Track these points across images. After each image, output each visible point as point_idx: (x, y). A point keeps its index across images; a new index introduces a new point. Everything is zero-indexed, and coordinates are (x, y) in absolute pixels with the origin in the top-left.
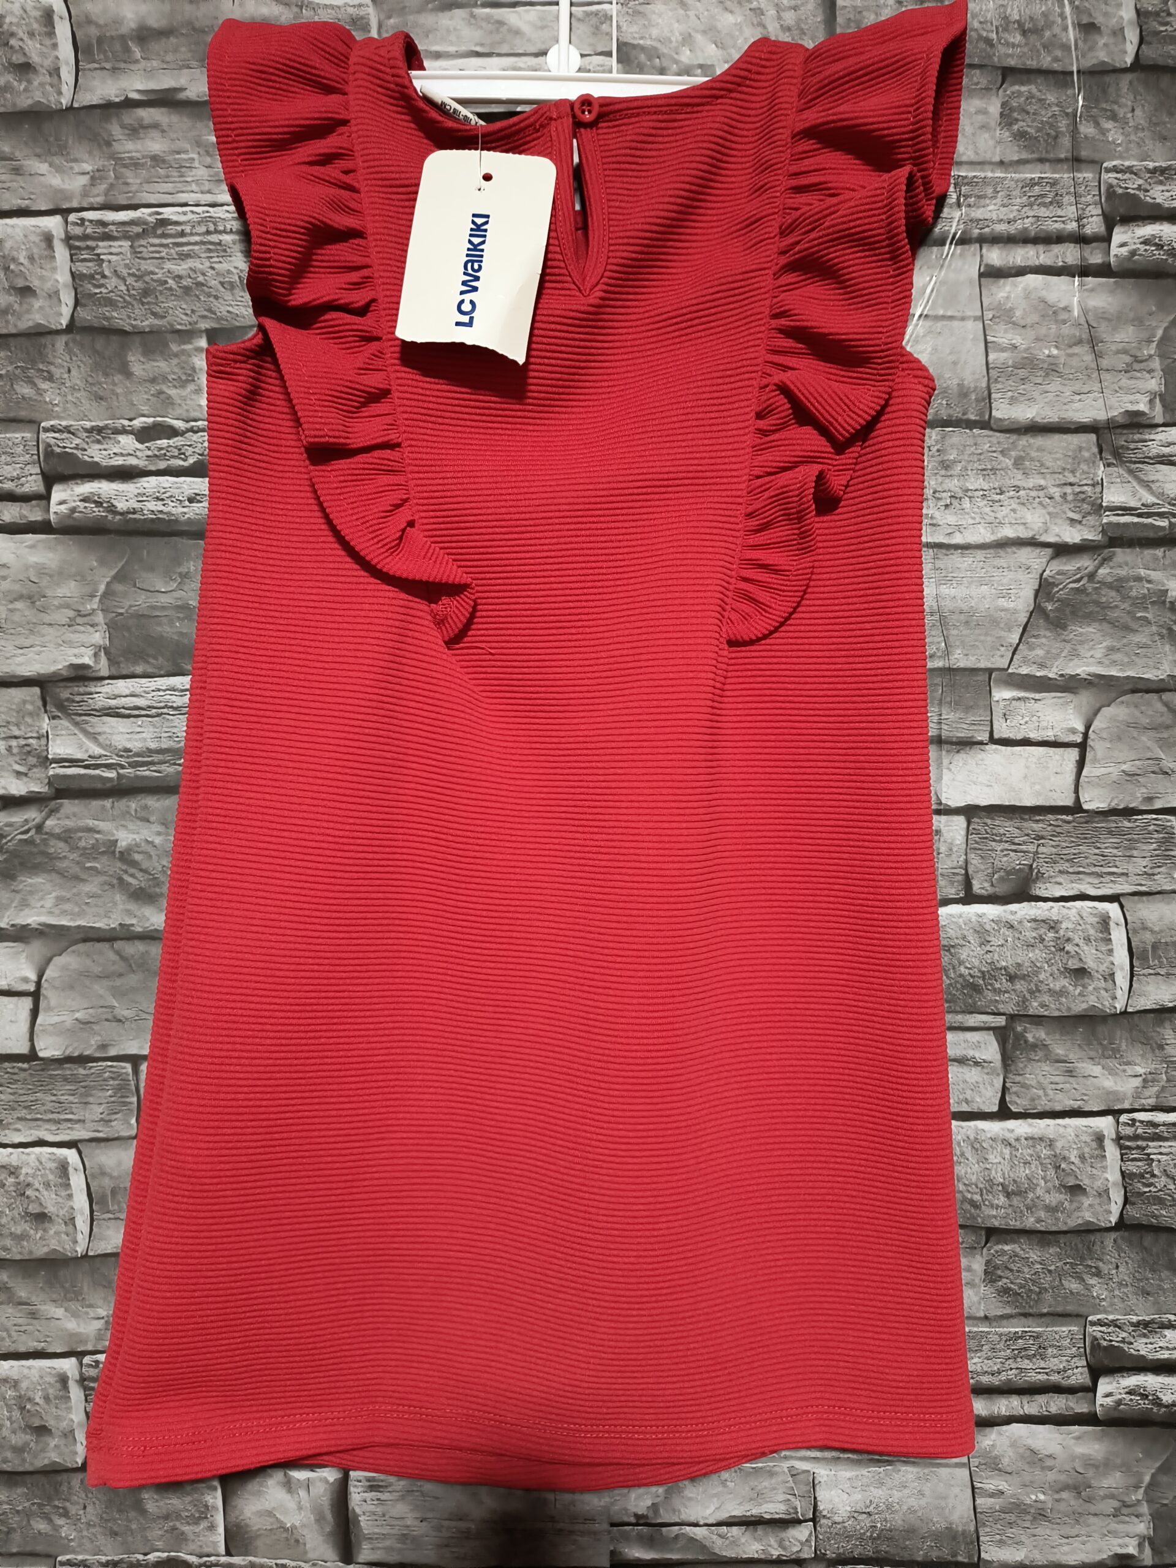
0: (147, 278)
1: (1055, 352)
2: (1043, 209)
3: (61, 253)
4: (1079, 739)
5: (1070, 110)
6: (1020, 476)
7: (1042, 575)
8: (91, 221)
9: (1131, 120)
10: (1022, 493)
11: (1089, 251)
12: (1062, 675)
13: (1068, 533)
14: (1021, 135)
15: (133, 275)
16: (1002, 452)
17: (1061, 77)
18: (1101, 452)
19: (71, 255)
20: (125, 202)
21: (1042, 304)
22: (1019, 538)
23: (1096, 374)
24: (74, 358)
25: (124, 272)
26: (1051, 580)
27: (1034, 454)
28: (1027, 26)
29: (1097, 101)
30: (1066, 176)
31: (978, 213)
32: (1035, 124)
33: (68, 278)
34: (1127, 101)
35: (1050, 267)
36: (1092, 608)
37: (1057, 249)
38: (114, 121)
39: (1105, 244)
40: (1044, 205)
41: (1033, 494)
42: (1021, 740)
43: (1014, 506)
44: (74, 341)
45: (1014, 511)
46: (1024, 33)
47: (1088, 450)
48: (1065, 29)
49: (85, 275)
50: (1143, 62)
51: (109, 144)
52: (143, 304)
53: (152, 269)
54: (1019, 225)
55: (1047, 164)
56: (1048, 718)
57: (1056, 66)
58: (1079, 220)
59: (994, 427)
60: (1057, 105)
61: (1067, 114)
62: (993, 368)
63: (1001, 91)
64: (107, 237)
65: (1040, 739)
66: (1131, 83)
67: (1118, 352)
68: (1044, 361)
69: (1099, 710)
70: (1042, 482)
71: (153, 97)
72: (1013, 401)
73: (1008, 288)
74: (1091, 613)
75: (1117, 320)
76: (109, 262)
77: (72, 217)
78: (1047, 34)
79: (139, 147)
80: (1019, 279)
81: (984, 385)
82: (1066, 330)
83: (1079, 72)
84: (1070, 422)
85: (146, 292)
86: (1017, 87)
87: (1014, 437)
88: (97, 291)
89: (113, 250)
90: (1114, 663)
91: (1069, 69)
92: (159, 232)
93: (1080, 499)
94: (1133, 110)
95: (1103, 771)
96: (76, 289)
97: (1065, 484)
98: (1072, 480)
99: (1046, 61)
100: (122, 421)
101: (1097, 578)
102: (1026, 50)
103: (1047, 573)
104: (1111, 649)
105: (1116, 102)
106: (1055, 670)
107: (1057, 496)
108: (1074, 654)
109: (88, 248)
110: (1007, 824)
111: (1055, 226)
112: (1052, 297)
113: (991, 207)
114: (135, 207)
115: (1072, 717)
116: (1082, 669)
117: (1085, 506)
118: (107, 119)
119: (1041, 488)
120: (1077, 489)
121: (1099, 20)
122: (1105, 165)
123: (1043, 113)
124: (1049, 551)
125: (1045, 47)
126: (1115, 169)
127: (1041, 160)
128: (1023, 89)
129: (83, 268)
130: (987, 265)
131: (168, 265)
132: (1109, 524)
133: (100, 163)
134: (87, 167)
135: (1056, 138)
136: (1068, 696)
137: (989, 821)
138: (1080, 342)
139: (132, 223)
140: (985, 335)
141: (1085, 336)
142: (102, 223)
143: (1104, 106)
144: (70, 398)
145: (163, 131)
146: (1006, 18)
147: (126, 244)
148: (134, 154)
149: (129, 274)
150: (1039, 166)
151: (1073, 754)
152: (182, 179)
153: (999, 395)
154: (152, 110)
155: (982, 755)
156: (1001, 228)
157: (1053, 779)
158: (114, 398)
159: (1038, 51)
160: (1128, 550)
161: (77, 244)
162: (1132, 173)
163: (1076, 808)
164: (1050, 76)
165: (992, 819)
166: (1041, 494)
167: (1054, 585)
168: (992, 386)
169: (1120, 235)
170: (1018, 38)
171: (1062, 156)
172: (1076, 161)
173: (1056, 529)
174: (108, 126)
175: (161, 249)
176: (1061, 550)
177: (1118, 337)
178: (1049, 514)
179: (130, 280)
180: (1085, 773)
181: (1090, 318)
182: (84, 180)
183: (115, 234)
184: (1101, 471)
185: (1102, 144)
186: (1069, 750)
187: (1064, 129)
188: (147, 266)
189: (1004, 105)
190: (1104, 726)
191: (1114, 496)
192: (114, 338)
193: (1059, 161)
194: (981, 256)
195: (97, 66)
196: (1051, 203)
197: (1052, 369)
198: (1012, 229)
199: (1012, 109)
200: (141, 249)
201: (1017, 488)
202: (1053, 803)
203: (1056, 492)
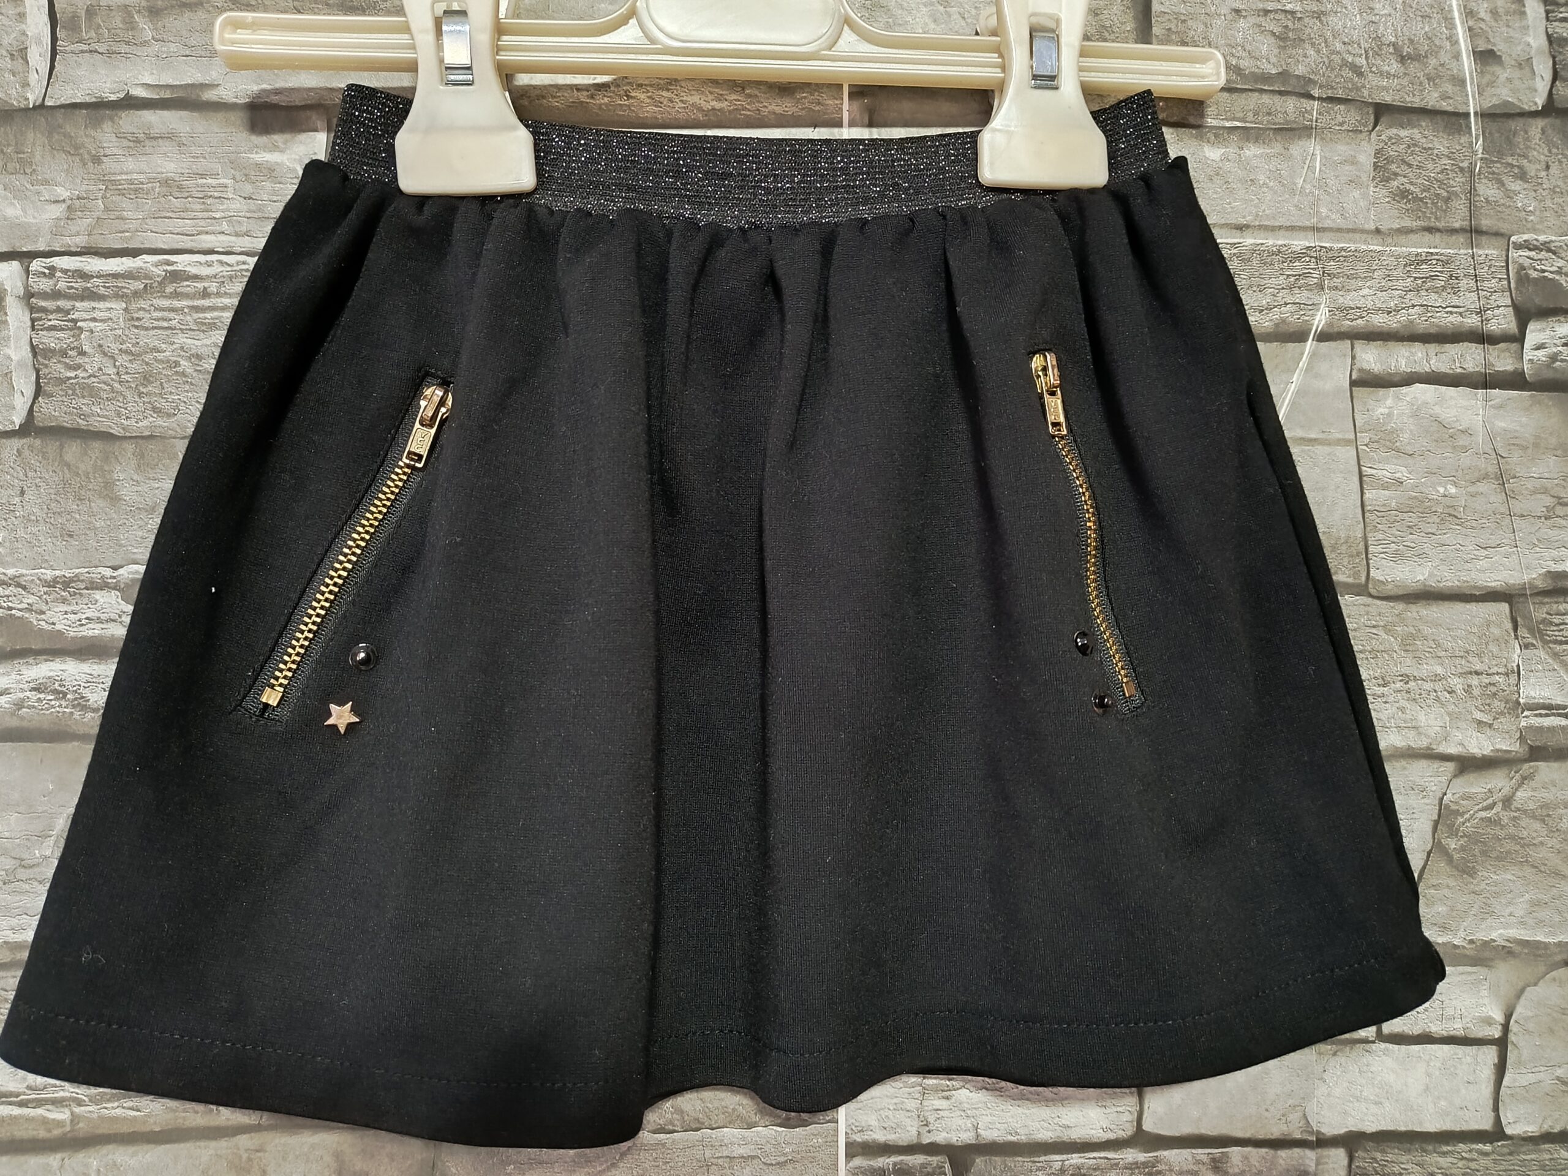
0: (148, 358)
1: (1453, 490)
2: (1434, 296)
3: (17, 315)
4: (1497, 1034)
5: (1465, 164)
6: (1409, 662)
7: (1441, 799)
8: (65, 271)
9: (1545, 180)
10: (1412, 684)
11: (1495, 353)
12: (1471, 942)
13: (1474, 742)
14: (1404, 194)
15: (127, 352)
16: (1384, 627)
17: (1453, 119)
18: (1515, 629)
19: (33, 320)
20: (118, 246)
21: (1435, 424)
22: (1410, 748)
23: (1507, 520)
24: (31, 474)
25: (114, 348)
26: (1453, 807)
27: (1427, 631)
28: (1406, 50)
29: (1501, 154)
30: (1462, 251)
31: (1348, 300)
32: (1419, 181)
33: (26, 352)
34: (1539, 152)
35: (1446, 375)
36: (1509, 845)
37: (1453, 350)
38: (107, 126)
39: (1514, 346)
40: (1436, 290)
41: (1428, 686)
42: (1419, 1035)
43: (1403, 703)
44: (31, 447)
45: (1402, 709)
46: (1402, 59)
47: (1499, 626)
48: (1457, 56)
49: (53, 351)
50: (1558, 104)
51: (97, 160)
52: (140, 394)
53: (156, 343)
54: (1403, 317)
55: (1438, 235)
56: (1454, 1002)
57: (1445, 106)
58: (1480, 312)
59: (1373, 591)
60: (1449, 158)
61: (1462, 169)
62: (1370, 511)
63: (1374, 134)
64: (90, 295)
65: (1445, 1033)
66: (1543, 131)
67: (1534, 492)
68: (1438, 503)
69: (1522, 991)
70: (1440, 670)
71: (167, 95)
72: (1397, 556)
73: (1389, 402)
74: (1508, 852)
75: (1536, 447)
76: (92, 332)
77: (36, 265)
78: (1433, 62)
79: (144, 167)
80: (1404, 390)
81: (1360, 535)
82: (1466, 460)
83: (1476, 113)
84: (1475, 587)
85: (146, 378)
86: (1394, 131)
87: (1400, 606)
88: (72, 374)
89: (97, 314)
90: (1540, 923)
91: (1461, 109)
92: (169, 289)
93: (1491, 693)
94: (1548, 167)
95: (1531, 1078)
96: (37, 371)
97: (1471, 673)
98: (1478, 667)
99: (1432, 99)
100: (100, 569)
101: (1515, 805)
102: (1405, 82)
103: (1449, 796)
104: (1536, 904)
105: (1525, 156)
106: (1462, 934)
107: (1459, 689)
108: (1487, 912)
109: (58, 310)
110: (1404, 1159)
111: (1449, 320)
112: (1448, 414)
113: (1365, 291)
114: (134, 253)
115: (1486, 1001)
116: (1498, 933)
117: (1496, 703)
118: (97, 123)
119: (1437, 678)
120: (1486, 680)
121: (1500, 47)
122: (1513, 239)
123: (1430, 166)
124: (1450, 766)
125: (1430, 79)
126: (1527, 246)
127: (1430, 230)
128: (1403, 133)
129: (48, 340)
130: (1361, 370)
131: (181, 339)
132: (1529, 728)
133: (82, 188)
134: (63, 193)
135: (1447, 200)
136: (1480, 971)
137: (1379, 1156)
138: (1486, 476)
139: (129, 275)
140: (1359, 465)
141: (1492, 469)
142: (83, 275)
143: (1510, 160)
144: (21, 533)
145: (181, 144)
146: (1378, 38)
147: (118, 306)
148: (135, 176)
149: (120, 350)
150: (1427, 237)
151: (1490, 1054)
152: (206, 214)
153: (1379, 549)
154: (166, 114)
155: (1367, 1058)
156: (1379, 321)
157: (1463, 1091)
158: (91, 534)
159: (1421, 83)
160: (1555, 765)
161: (43, 303)
162: (1549, 250)
163: (1497, 1134)
164: (1439, 117)
165: (1383, 1152)
166: (1438, 686)
167: (1457, 813)
168: (1369, 535)
169: (1535, 333)
170: (1394, 67)
171: (1457, 225)
172: (1474, 232)
173: (1459, 736)
174: (98, 134)
175: (172, 315)
176: (1467, 765)
177: (1535, 471)
178: (1449, 714)
179: (122, 360)
180: (1506, 1081)
181: (1499, 445)
182: (58, 211)
183: (102, 291)
184: (1516, 655)
185: (1508, 211)
186: (1485, 1048)
187: (1458, 189)
188: (148, 339)
189: (1378, 152)
190: (1530, 1014)
191: (1533, 690)
192: (97, 445)
193: (1453, 231)
194: (1353, 358)
195: (85, 47)
196: (1444, 288)
197: (1451, 515)
198: (1392, 322)
199: (1389, 160)
200: (141, 314)
201: (1406, 678)
202: (1465, 1128)
203: (1457, 683)
